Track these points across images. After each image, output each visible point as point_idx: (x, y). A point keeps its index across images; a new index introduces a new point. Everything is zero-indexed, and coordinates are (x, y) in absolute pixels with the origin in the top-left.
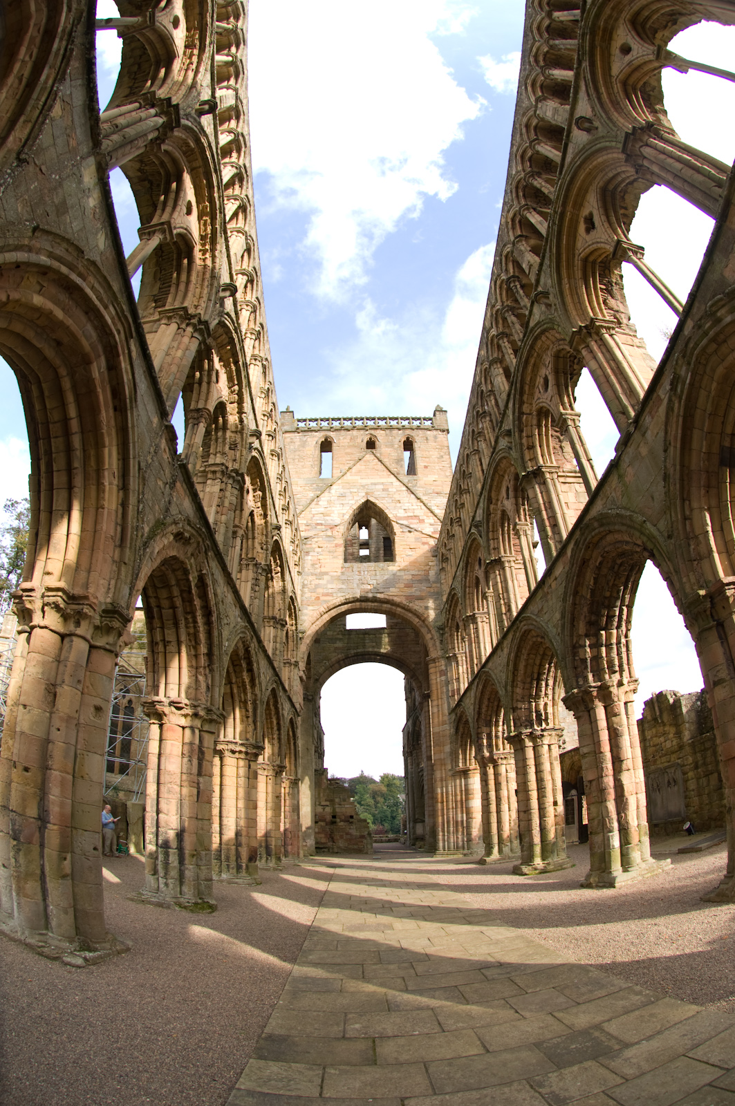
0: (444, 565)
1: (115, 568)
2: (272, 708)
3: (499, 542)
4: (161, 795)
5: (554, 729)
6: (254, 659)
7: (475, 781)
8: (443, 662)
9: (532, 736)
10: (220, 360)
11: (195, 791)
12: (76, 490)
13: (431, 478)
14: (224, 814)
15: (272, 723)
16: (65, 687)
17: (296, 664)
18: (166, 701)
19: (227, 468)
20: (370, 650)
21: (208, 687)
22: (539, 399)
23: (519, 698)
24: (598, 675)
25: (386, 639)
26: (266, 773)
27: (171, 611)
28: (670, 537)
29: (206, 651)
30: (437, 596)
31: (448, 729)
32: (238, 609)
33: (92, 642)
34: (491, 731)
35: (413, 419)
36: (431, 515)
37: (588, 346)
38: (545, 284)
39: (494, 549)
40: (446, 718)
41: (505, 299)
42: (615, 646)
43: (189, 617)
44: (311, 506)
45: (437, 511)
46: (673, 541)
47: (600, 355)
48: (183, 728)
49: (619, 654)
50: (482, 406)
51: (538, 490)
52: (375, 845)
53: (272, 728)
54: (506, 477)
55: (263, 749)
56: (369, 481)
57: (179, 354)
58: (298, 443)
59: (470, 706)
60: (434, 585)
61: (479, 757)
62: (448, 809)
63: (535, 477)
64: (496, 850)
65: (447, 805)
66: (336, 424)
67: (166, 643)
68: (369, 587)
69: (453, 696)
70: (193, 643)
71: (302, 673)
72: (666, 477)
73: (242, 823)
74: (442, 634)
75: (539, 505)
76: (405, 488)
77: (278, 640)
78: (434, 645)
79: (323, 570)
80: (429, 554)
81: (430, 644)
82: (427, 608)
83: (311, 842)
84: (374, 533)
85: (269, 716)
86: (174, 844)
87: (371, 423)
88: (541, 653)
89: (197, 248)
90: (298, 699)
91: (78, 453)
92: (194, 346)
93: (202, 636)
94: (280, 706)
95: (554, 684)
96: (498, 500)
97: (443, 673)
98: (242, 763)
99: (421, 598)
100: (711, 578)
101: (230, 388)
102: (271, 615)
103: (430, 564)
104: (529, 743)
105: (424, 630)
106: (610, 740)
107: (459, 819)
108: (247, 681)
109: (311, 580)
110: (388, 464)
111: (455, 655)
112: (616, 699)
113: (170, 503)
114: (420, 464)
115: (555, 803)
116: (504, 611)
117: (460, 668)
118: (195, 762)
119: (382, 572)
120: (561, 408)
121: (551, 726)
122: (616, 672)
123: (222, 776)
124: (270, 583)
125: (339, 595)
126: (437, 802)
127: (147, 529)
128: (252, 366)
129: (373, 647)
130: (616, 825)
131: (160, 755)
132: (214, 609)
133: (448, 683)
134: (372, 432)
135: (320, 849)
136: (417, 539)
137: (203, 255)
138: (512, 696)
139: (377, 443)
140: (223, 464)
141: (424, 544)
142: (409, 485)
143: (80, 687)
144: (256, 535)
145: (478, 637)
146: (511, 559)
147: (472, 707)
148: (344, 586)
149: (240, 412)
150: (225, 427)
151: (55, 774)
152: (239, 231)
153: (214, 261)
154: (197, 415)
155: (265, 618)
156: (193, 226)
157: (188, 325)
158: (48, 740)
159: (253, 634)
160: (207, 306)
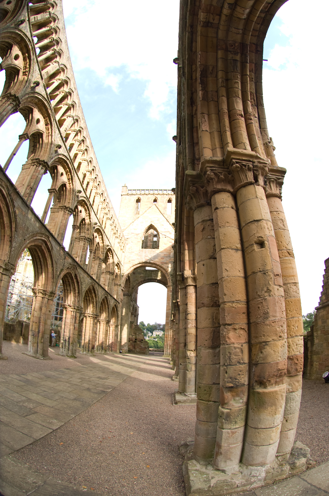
1: (52, 283)
4: (65, 328)
6: (96, 290)
10: (81, 206)
14: (86, 335)
16: (43, 307)
17: (120, 285)
18: (67, 305)
20: (153, 278)
21: (78, 301)
25: (160, 274)
29: (77, 292)
30: (172, 263)
33: (48, 299)
43: (73, 284)
44: (130, 226)
48: (71, 311)
56: (152, 217)
57: (64, 221)
58: (128, 200)
66: (143, 192)
67: (67, 290)
70: (74, 290)
71: (122, 288)
74: (172, 278)
76: (166, 220)
78: (169, 281)
79: (133, 251)
80: (171, 247)
82: (168, 267)
83: (126, 348)
87: (156, 192)
89: (67, 183)
90: (120, 297)
91: (42, 262)
99: (166, 263)
101: (85, 213)
102: (108, 271)
103: (172, 250)
105: (166, 275)
109: (128, 254)
110: (160, 210)
113: (64, 263)
119: (154, 253)
123: (86, 323)
124: (109, 260)
125: (139, 260)
127: (59, 273)
132: (80, 280)
134: (156, 196)
136: (167, 240)
137: (70, 184)
139: (158, 201)
140: (84, 236)
143: (46, 307)
149: (90, 218)
150: (85, 224)
151: (41, 324)
152: (84, 160)
153: (73, 186)
154: (74, 227)
155: (106, 272)
156: (64, 178)
157: (67, 210)
158: (40, 317)
159: (95, 283)
160: (72, 202)
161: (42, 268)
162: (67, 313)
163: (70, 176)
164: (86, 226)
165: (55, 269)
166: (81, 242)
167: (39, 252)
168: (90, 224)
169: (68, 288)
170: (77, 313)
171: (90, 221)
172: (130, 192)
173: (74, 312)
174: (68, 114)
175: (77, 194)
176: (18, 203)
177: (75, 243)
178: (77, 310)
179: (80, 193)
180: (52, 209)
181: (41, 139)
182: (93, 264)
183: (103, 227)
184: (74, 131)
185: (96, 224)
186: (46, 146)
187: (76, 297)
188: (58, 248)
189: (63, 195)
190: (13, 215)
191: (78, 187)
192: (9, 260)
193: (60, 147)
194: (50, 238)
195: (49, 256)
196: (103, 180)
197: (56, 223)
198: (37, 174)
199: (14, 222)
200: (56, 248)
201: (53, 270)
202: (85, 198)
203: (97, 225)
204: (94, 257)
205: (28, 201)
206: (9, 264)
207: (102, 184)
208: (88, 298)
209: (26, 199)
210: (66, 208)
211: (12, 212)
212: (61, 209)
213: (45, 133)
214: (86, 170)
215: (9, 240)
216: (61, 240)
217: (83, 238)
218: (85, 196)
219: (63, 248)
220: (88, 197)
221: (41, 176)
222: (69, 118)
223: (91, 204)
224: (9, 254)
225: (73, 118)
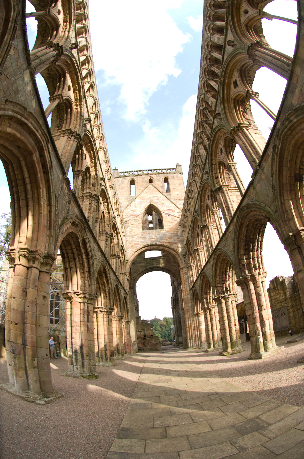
0: (184, 229)
1: (48, 238)
2: (116, 292)
3: (206, 218)
4: (73, 331)
5: (233, 294)
6: (108, 272)
7: (202, 318)
8: (186, 269)
9: (224, 298)
10: (86, 150)
11: (87, 329)
12: (30, 207)
13: (177, 193)
14: (99, 338)
15: (117, 298)
16: (30, 289)
17: (125, 274)
18: (72, 292)
19: (92, 194)
20: (156, 266)
21: (89, 285)
22: (219, 158)
23: (218, 282)
24: (250, 271)
25: (162, 261)
26: (115, 320)
27: (72, 255)
28: (276, 212)
29: (87, 270)
30: (182, 242)
31: (189, 297)
32: (100, 252)
33: (40, 270)
34: (207, 297)
35: (168, 169)
36: (177, 208)
37: (238, 135)
38: (219, 110)
39: (204, 221)
40: (188, 292)
41: (202, 117)
42: (256, 259)
43: (80, 257)
44: (128, 208)
45: (180, 207)
46: (277, 213)
47: (243, 138)
48: (80, 303)
49: (258, 262)
50: (196, 162)
51: (221, 195)
52: (162, 347)
53: (117, 301)
54: (207, 191)
55: (114, 309)
56: (151, 196)
57: (69, 148)
58: (120, 182)
59: (198, 287)
60: (180, 237)
61: (203, 308)
62: (191, 330)
63: (219, 190)
64: (212, 346)
65: (191, 329)
66: (136, 173)
67: (71, 268)
68: (153, 240)
69: (191, 283)
70: (82, 267)
71: (128, 277)
72: (273, 187)
73: (107, 341)
74: (185, 258)
75: (222, 202)
76: (166, 198)
77: (117, 264)
78: (182, 262)
79: (134, 234)
80: (178, 225)
81: (180, 262)
82: (178, 247)
83: (136, 347)
84: (154, 217)
85: (115, 296)
86: (79, 351)
87: (150, 172)
88: (226, 263)
89: (74, 104)
90: (127, 288)
91: (30, 192)
92: (75, 144)
93: (86, 264)
94: (119, 291)
95: (232, 275)
96: (204, 201)
97: (186, 274)
98: (105, 316)
99: (175, 243)
100: (294, 228)
101: (91, 161)
102: (113, 254)
103: (178, 229)
104: (223, 301)
105: (177, 256)
106: (256, 297)
107: (196, 334)
108: (105, 282)
109: (129, 238)
110: (158, 188)
111: (191, 266)
112: (258, 280)
113: (69, 210)
114: (171, 188)
115: (235, 325)
116: (210, 247)
117: (193, 271)
118: (86, 317)
119: (159, 233)
120: (228, 161)
121: (232, 293)
122: (257, 269)
123: (97, 322)
124: (113, 241)
125: (141, 244)
126: (187, 327)
127: (60, 221)
128: (99, 151)
129: (157, 265)
130: (261, 333)
131: (71, 315)
132: (90, 253)
133: (188, 278)
134: (151, 175)
135: (140, 350)
136: (172, 219)
137: (76, 107)
138: (215, 281)
139: (153, 180)
140: (90, 193)
141: (175, 220)
142: (168, 197)
143: (36, 288)
144: (105, 221)
145: (200, 258)
146: (212, 225)
147: (199, 287)
148: (143, 240)
149: (96, 171)
151: (28, 325)
153: (81, 109)
154: (78, 173)
156: (72, 95)
157: (72, 136)
158: (25, 312)
160: (79, 128)
161: (27, 206)
166: (85, 200)
168: (96, 177)
169: (72, 265)
170: (90, 305)
171: (96, 174)
172: (122, 174)
187: (86, 278)
188: (61, 176)
189: (67, 119)
200: (57, 172)
203: (104, 183)
210: (70, 132)
212: (64, 134)
223: (97, 151)
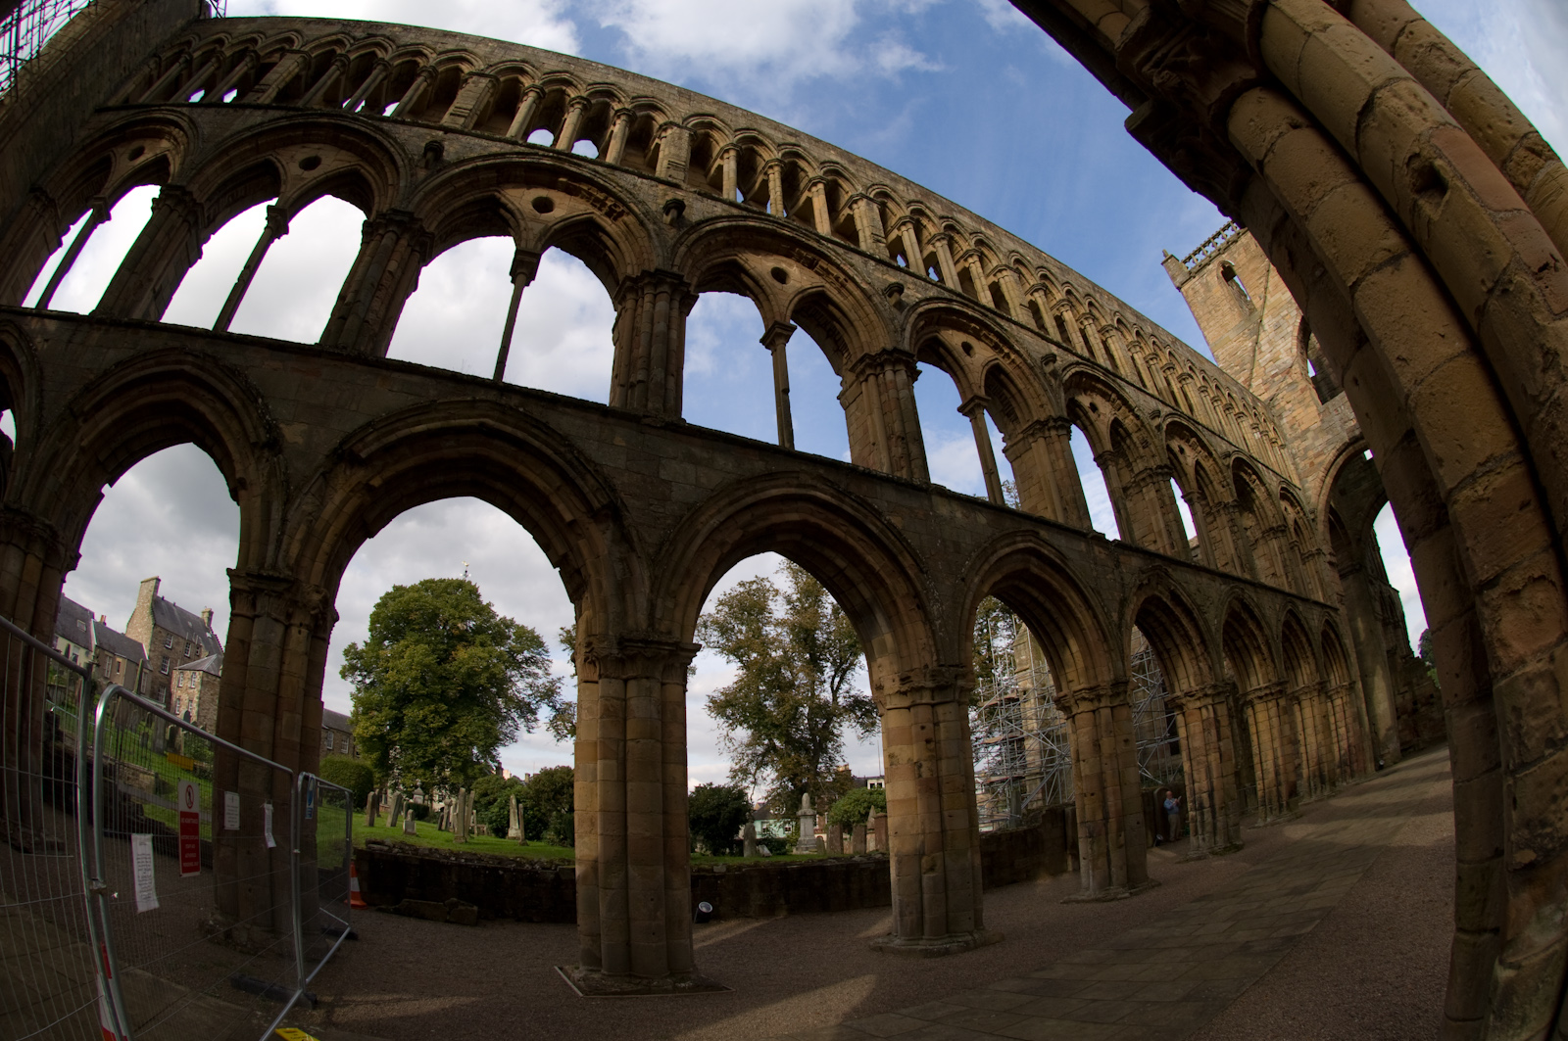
4: (1193, 768)
6: (1252, 602)
12: (1065, 630)
16: (1104, 739)
19: (1151, 468)
21: (1210, 668)
29: (1199, 641)
32: (1218, 579)
33: (1112, 705)
43: (1176, 623)
44: (1256, 358)
58: (1202, 290)
66: (1213, 247)
68: (1352, 423)
70: (1188, 641)
83: (1394, 746)
89: (1006, 364)
90: (1333, 589)
93: (1192, 633)
101: (1109, 403)
102: (1267, 527)
113: (1122, 578)
124: (1254, 496)
127: (1116, 616)
131: (1187, 736)
132: (1192, 607)
135: (1406, 750)
140: (1146, 469)
143: (1112, 734)
149: (1131, 410)
150: (1129, 435)
151: (1109, 790)
152: (1000, 271)
153: (1021, 356)
154: (1100, 460)
155: (1263, 533)
156: (983, 354)
157: (1049, 430)
158: (1102, 773)
159: (1242, 586)
160: (1049, 398)
161: (1060, 629)
162: (1189, 719)
163: (991, 336)
164: (1134, 437)
165: (1099, 611)
166: (1144, 490)
167: (1030, 589)
168: (1142, 426)
169: (1169, 644)
170: (1218, 707)
171: (1137, 417)
172: (1190, 265)
173: (1206, 706)
174: (844, 198)
175: (1048, 369)
176: (884, 499)
177: (1129, 505)
178: (1213, 696)
179: (1055, 361)
180: (1010, 452)
181: (831, 308)
182: (1214, 533)
183: (1184, 409)
184: (904, 224)
185: (1156, 414)
186: (861, 313)
187: (1201, 658)
188: (1083, 546)
189: (1013, 396)
190: (888, 538)
191: (1037, 348)
192: (938, 660)
193: (899, 288)
194: (1043, 533)
195: (1065, 584)
196: (1094, 286)
197: (1043, 482)
198: (892, 393)
199: (901, 552)
200: (1074, 549)
201: (1095, 616)
202: (1078, 364)
203: (1163, 414)
204: (1207, 509)
205: (916, 476)
206: (944, 669)
207: (1098, 296)
208: (1239, 644)
209: (904, 474)
210: (1042, 426)
211: (882, 531)
212: (1032, 435)
213: (828, 285)
214: (1026, 293)
215: (914, 606)
216: (1080, 518)
217: (1144, 475)
218: (1076, 359)
219: (1100, 538)
220: (1086, 354)
221: (907, 391)
222: (855, 206)
223: (1106, 370)
224: (931, 642)
225: (867, 197)
